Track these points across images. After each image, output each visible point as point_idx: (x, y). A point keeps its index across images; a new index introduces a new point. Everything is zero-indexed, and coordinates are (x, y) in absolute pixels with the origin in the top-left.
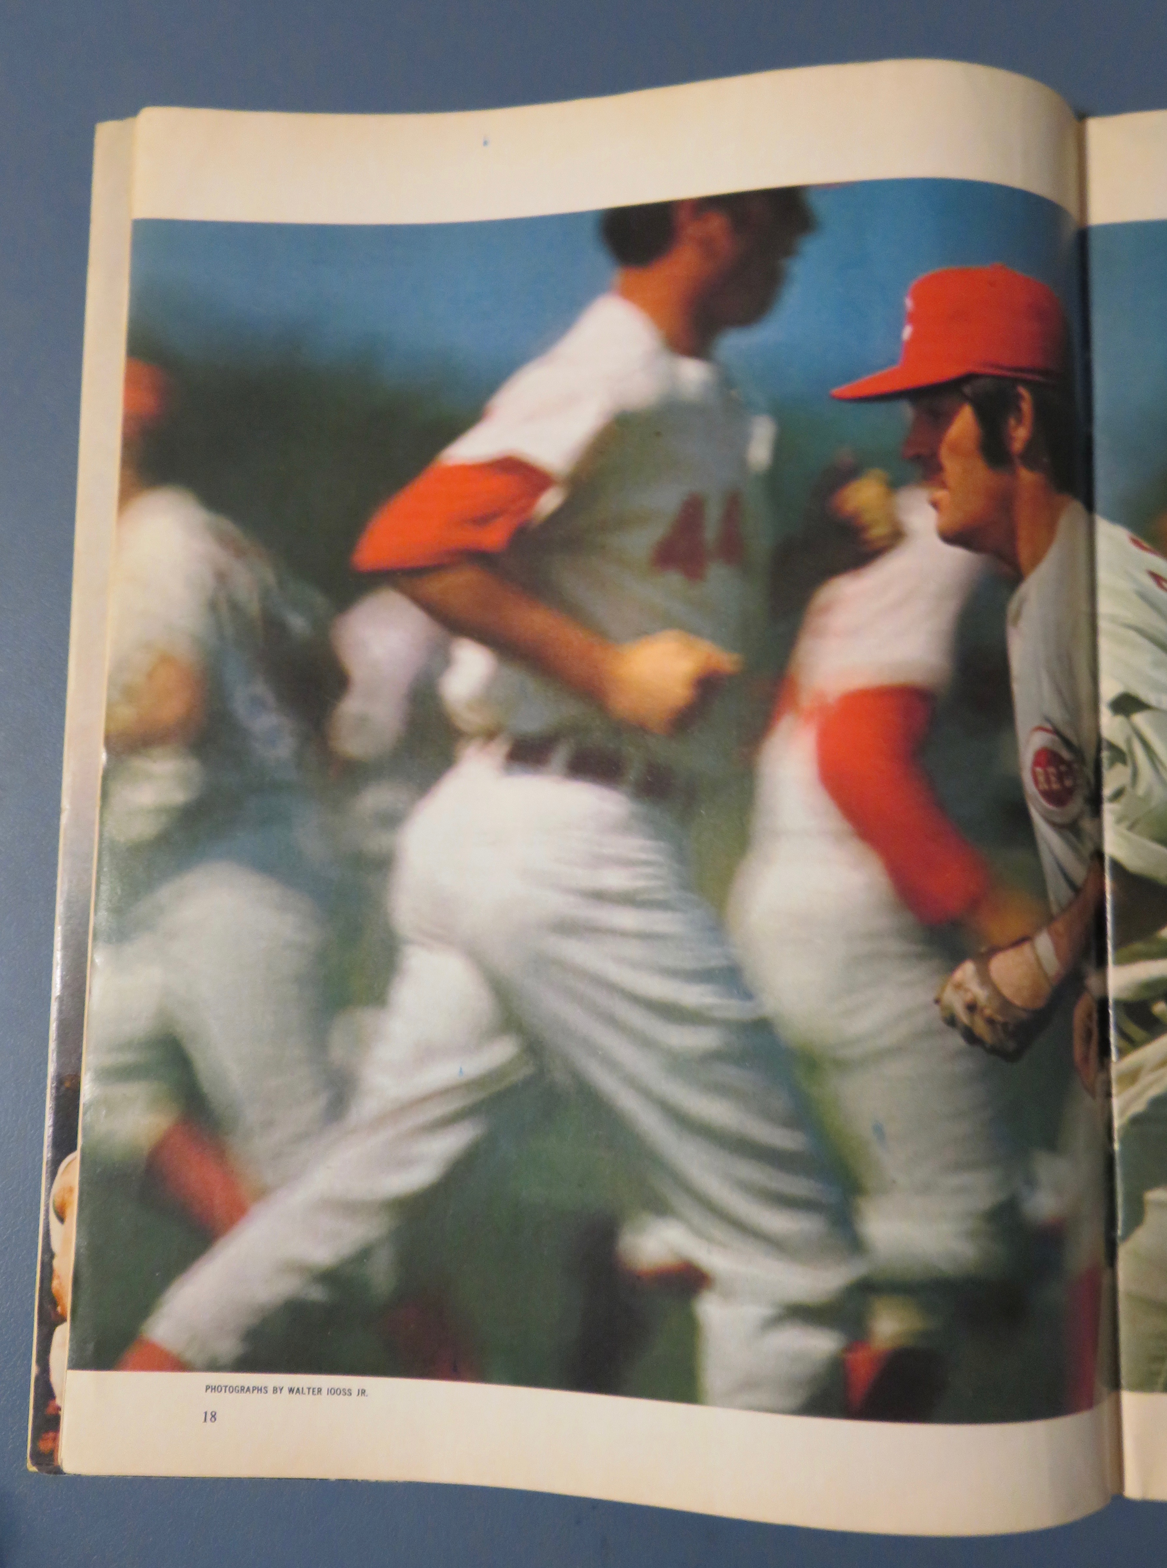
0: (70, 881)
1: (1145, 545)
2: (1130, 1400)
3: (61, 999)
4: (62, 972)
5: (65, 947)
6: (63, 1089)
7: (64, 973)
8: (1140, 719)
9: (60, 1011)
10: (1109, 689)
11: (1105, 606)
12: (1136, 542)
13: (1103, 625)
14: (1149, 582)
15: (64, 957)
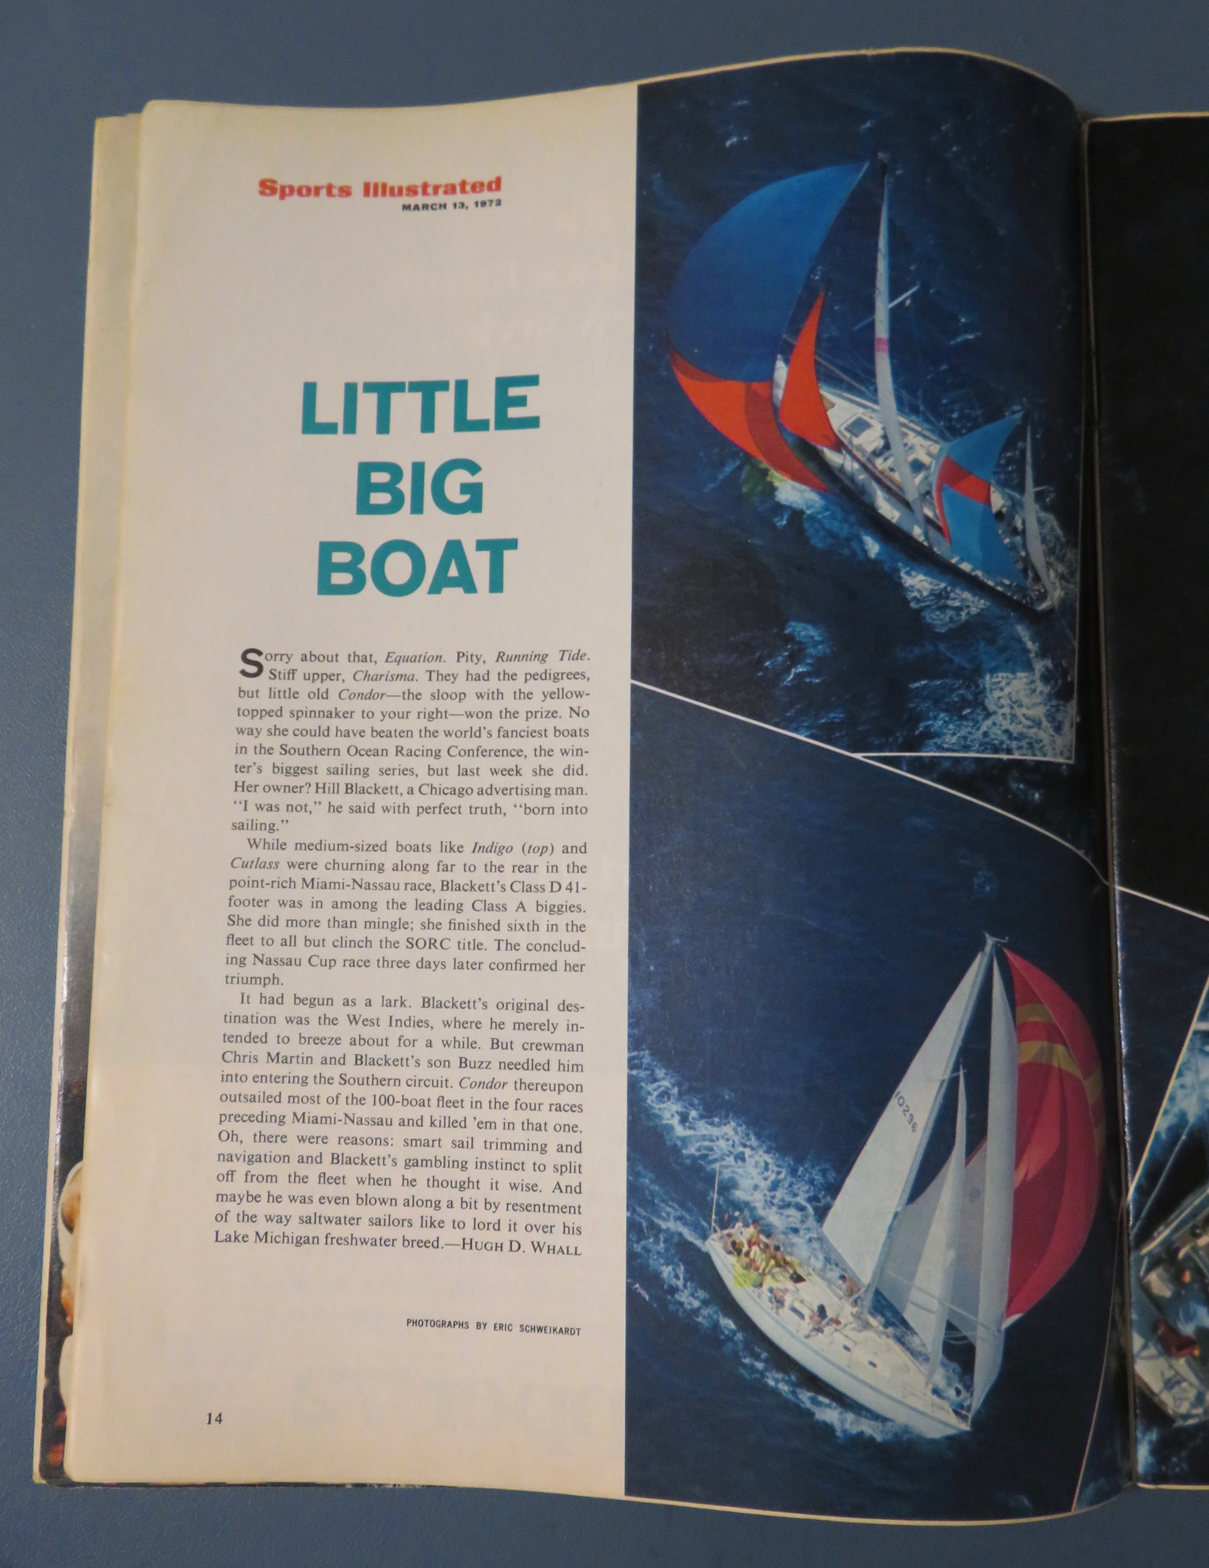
0: (76, 886)
3: (67, 1006)
4: (68, 977)
5: (72, 952)
6: (70, 1096)
7: (71, 979)
9: (67, 1018)
15: (70, 963)
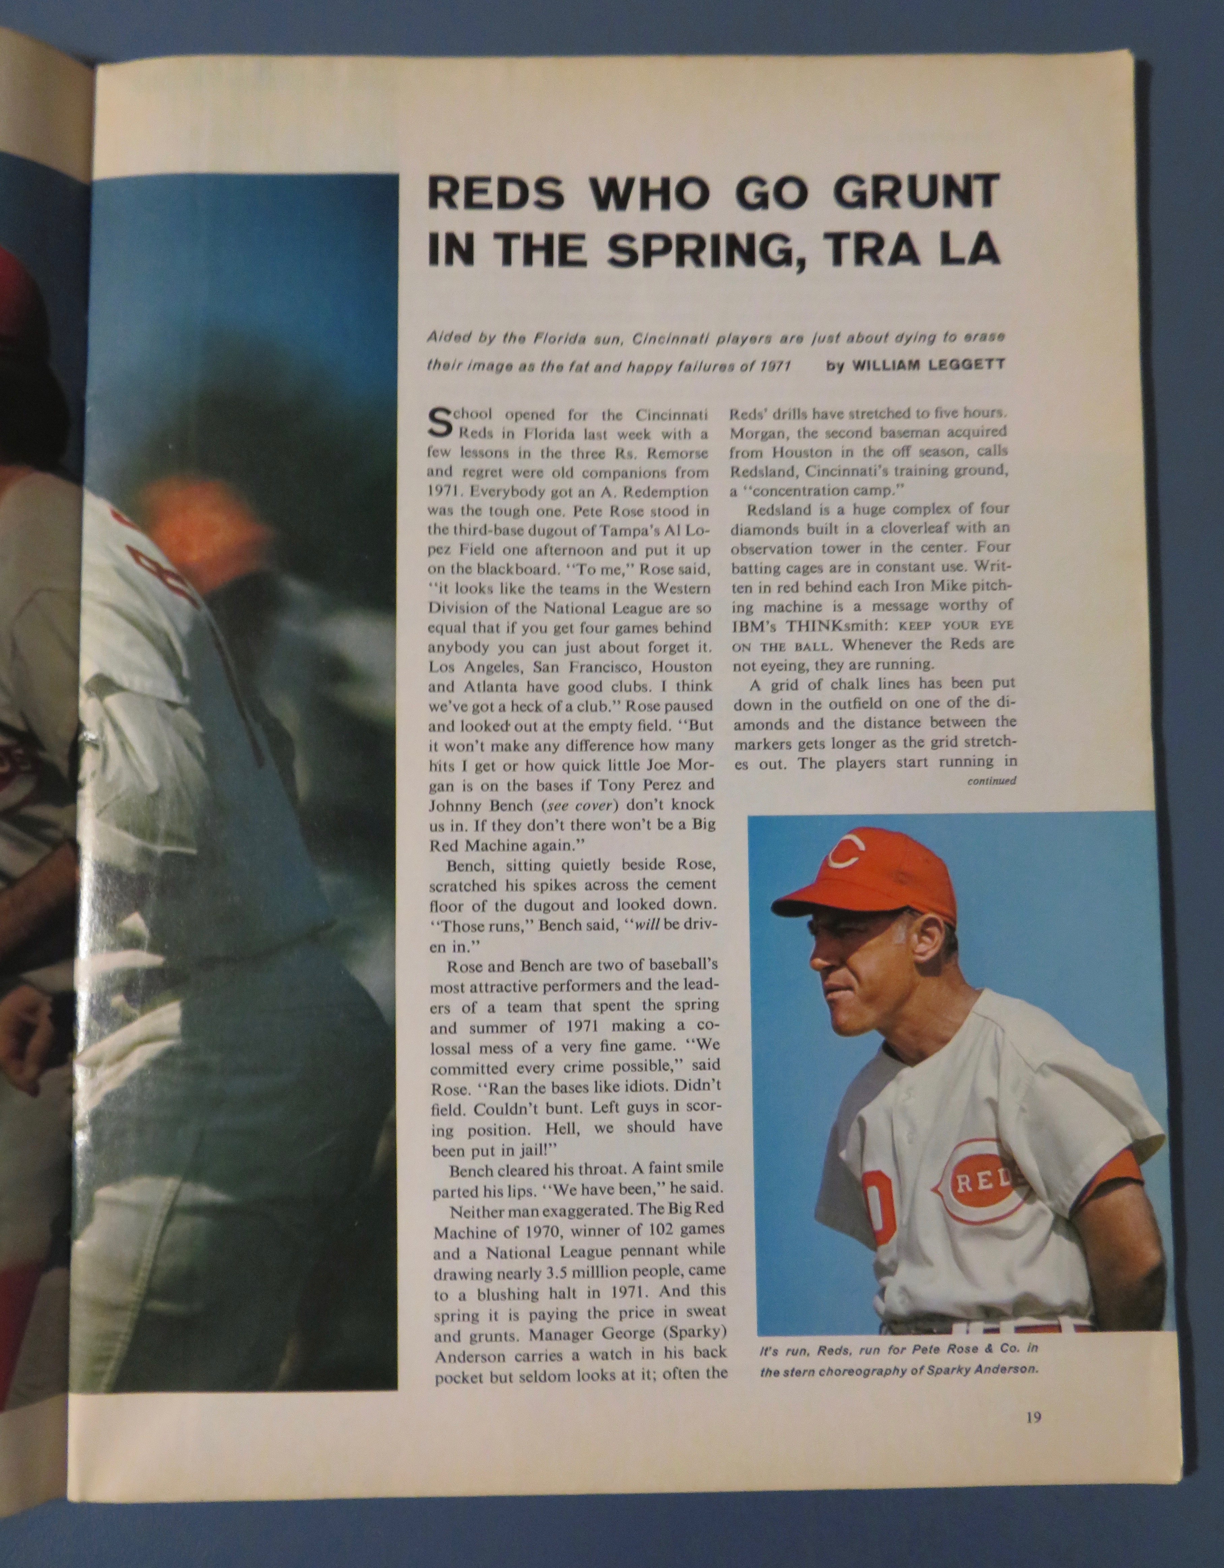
1: (126, 518)
2: (76, 1401)
8: (112, 701)
10: (87, 670)
11: (89, 584)
12: (116, 516)
13: (85, 603)
14: (128, 559)
